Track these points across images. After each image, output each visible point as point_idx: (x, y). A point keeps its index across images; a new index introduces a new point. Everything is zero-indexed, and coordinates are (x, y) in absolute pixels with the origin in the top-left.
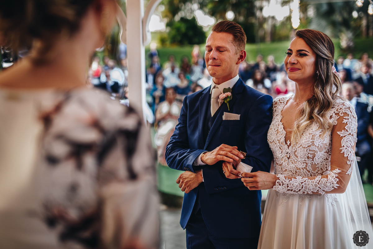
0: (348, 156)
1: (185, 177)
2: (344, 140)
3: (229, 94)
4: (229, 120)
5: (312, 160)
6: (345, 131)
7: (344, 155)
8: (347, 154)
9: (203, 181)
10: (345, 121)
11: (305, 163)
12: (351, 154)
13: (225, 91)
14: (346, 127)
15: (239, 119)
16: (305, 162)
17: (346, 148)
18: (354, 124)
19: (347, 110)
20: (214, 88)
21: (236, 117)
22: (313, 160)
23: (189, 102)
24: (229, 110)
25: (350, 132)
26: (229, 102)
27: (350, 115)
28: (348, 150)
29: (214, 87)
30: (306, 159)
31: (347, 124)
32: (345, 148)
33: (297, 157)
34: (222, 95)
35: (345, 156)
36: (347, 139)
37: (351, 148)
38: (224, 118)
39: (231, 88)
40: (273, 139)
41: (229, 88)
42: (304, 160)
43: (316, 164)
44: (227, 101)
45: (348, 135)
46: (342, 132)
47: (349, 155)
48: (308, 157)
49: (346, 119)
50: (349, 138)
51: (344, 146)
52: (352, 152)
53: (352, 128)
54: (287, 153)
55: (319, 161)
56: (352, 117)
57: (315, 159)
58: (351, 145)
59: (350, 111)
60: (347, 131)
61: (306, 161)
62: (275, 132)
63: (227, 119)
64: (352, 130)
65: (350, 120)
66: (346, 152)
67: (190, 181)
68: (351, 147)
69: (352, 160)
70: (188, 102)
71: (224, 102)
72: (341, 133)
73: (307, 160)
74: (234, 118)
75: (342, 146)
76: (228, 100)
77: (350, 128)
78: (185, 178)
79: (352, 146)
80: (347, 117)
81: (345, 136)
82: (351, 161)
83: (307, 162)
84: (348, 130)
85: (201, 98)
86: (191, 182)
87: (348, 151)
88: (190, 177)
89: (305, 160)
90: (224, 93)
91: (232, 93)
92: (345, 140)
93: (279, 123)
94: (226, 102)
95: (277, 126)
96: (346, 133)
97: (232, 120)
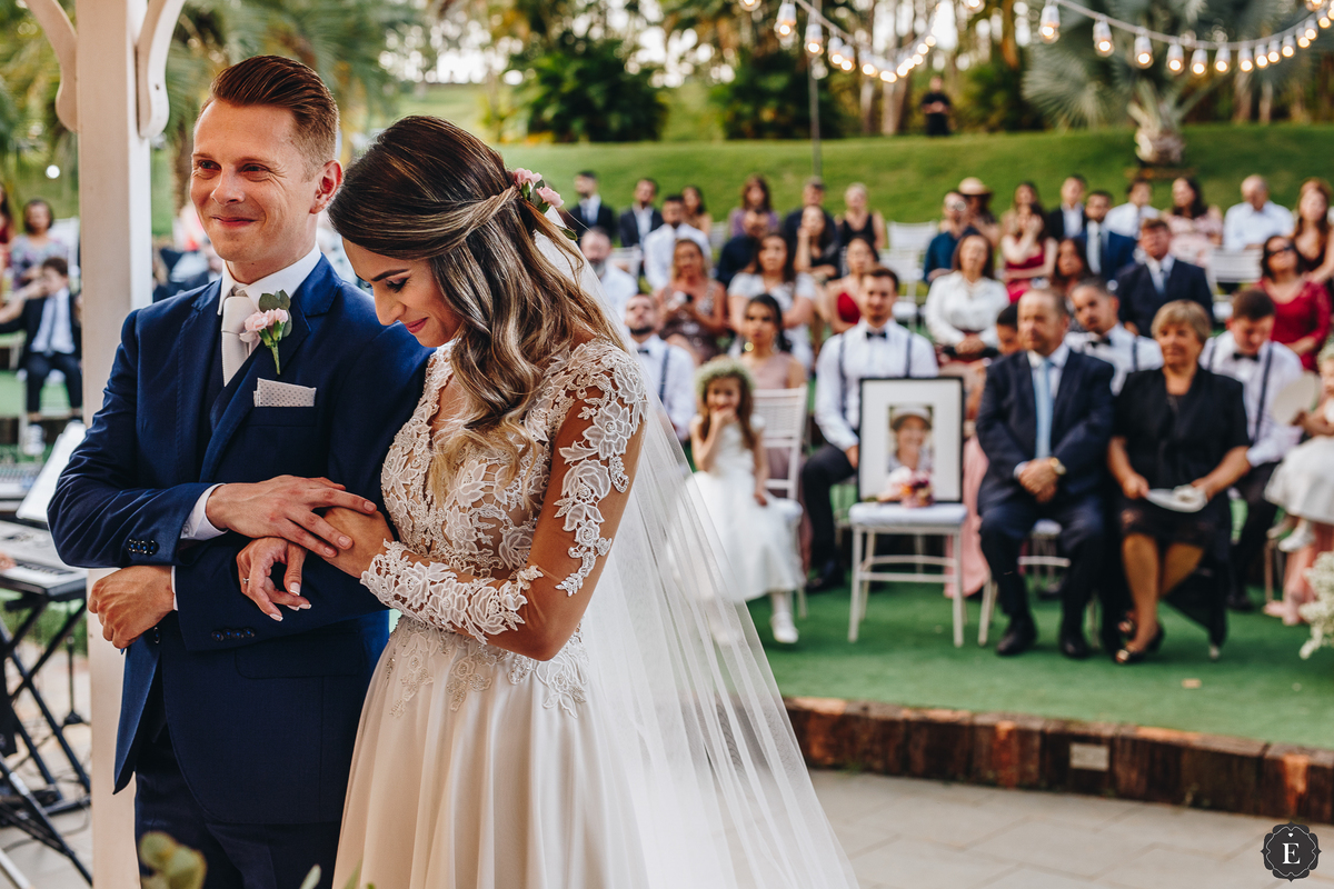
0: (575, 531)
1: (109, 593)
2: (572, 474)
3: (283, 315)
4: (275, 405)
5: (492, 553)
6: (580, 445)
7: (564, 525)
8: (572, 522)
9: (176, 609)
10: (586, 413)
11: (473, 563)
12: (589, 526)
13: (266, 303)
14: (585, 433)
15: (312, 404)
16: (471, 559)
17: (574, 504)
18: (619, 425)
19: (601, 379)
20: (233, 295)
21: (299, 396)
22: (496, 554)
23: (142, 332)
24: (278, 372)
25: (597, 449)
26: (281, 343)
27: (607, 395)
28: (579, 509)
29: (232, 293)
30: (473, 550)
31: (590, 422)
32: (570, 500)
33: (450, 543)
34: (256, 319)
35: (566, 528)
36: (582, 472)
37: (594, 505)
38: (259, 399)
39: (290, 293)
40: (393, 480)
41: (282, 292)
42: (467, 553)
43: (510, 566)
44: (273, 340)
45: (589, 458)
46: (572, 450)
47: (579, 526)
48: (478, 543)
49: (590, 406)
50: (591, 470)
51: (570, 494)
52: (593, 519)
53: (608, 437)
54: (425, 532)
55: (519, 559)
56: (614, 402)
57: (504, 548)
58: (596, 494)
59: (613, 381)
60: (587, 444)
61: (474, 556)
62: (401, 458)
63: (270, 404)
64: (605, 443)
65: (604, 410)
66: (572, 515)
67: (128, 605)
68: (592, 501)
69: (589, 545)
70: (138, 331)
71: (262, 342)
72: (568, 453)
73: (476, 552)
74: (294, 401)
75: (564, 493)
76: (279, 335)
77: (600, 437)
78: (113, 596)
79: (596, 498)
80: (594, 401)
81: (576, 463)
82: (584, 549)
83: (477, 560)
84: (591, 444)
85: (187, 324)
86: (128, 611)
87: (578, 513)
88: (128, 592)
89: (470, 554)
90: (263, 309)
91: (291, 311)
92: (576, 475)
93: (419, 429)
94: (268, 342)
95: (412, 436)
96: (582, 452)
97: (288, 405)
